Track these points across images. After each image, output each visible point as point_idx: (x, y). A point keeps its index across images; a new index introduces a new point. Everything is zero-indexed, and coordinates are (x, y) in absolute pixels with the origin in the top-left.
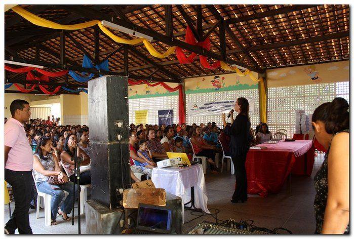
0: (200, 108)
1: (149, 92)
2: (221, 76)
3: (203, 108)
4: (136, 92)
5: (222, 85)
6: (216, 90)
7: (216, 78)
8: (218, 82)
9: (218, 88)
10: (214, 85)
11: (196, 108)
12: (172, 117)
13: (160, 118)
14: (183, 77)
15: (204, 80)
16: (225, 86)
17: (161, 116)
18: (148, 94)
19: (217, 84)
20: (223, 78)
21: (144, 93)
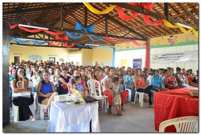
0: (159, 58)
1: (128, 47)
2: (175, 35)
3: (161, 58)
4: (121, 47)
5: (175, 42)
6: (171, 45)
7: (171, 37)
8: (172, 40)
9: (172, 44)
10: (169, 42)
11: (156, 58)
12: (141, 64)
13: (134, 64)
14: (149, 37)
15: (162, 38)
16: (177, 43)
17: (134, 62)
18: (128, 48)
19: (171, 41)
20: (176, 37)
21: (126, 48)
